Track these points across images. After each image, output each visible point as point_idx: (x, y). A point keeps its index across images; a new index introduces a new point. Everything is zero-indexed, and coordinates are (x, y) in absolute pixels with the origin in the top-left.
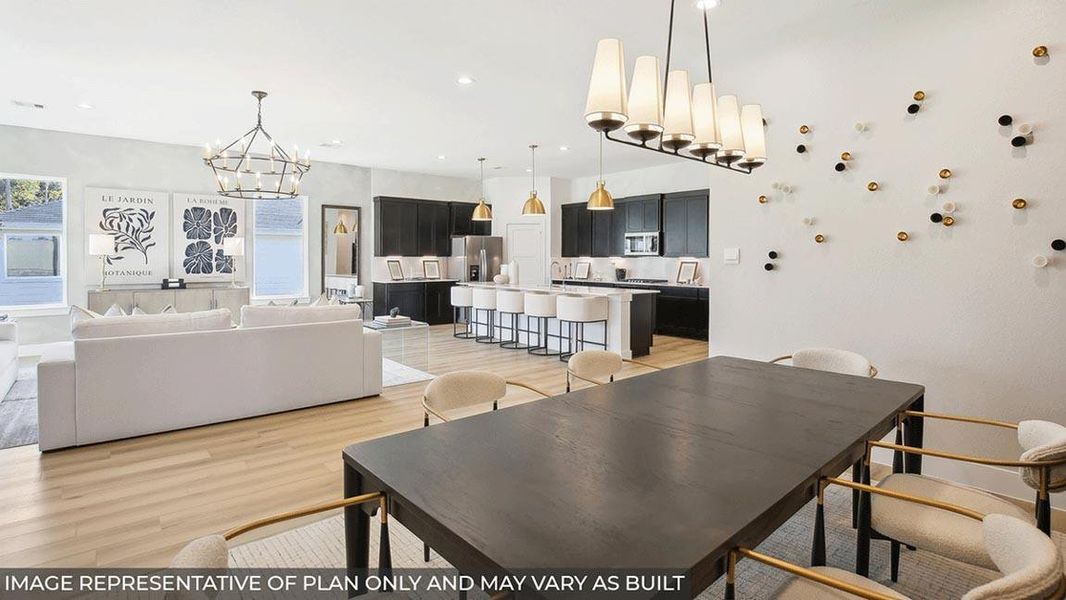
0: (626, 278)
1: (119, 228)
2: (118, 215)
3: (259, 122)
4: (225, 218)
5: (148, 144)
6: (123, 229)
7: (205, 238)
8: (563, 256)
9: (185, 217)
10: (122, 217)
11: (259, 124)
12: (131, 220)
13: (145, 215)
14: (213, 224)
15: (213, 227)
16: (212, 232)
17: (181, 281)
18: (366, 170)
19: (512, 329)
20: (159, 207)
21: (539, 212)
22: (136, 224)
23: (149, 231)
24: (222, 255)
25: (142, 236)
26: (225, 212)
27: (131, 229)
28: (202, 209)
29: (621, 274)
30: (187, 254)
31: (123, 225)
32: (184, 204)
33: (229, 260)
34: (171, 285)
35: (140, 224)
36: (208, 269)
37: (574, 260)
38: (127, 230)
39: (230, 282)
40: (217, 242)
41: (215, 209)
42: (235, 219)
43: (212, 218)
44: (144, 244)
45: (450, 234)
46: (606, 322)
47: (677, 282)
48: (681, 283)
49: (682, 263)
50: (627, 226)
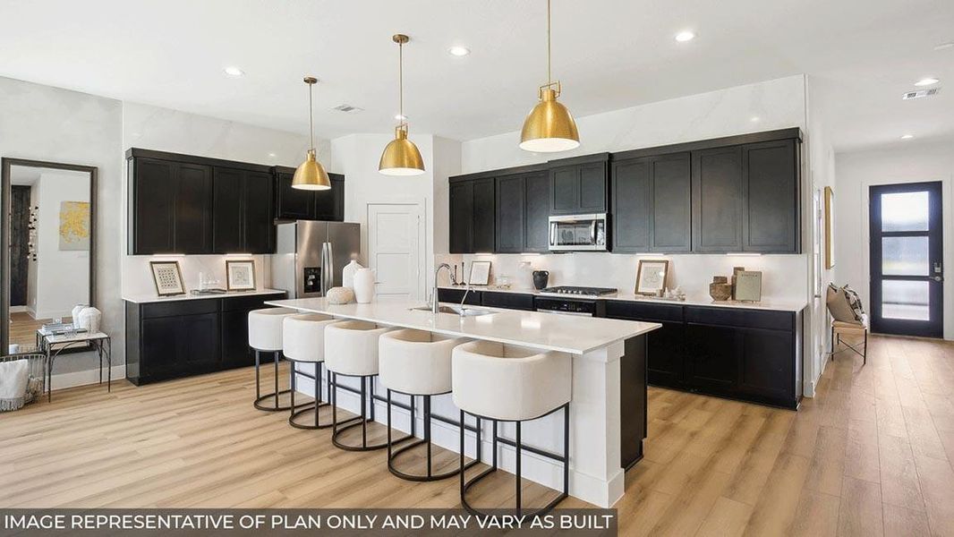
0: (549, 286)
8: (451, 252)
18: (111, 105)
19: (363, 393)
21: (411, 166)
29: (541, 279)
37: (467, 257)
45: (273, 217)
46: (567, 406)
47: (637, 292)
48: (644, 294)
49: (641, 262)
50: (552, 206)
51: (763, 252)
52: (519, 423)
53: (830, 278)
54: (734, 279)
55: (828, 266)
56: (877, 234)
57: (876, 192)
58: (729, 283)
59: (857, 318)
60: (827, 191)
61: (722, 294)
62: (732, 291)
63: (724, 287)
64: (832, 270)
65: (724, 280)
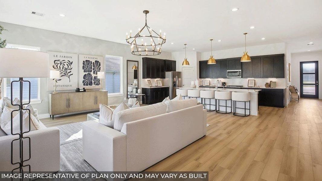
1: (60, 68)
2: (59, 63)
3: (146, 23)
4: (97, 65)
5: (70, 35)
6: (61, 68)
7: (90, 72)
8: (200, 78)
9: (83, 64)
10: (61, 63)
11: (146, 24)
12: (64, 65)
13: (69, 63)
14: (92, 66)
15: (93, 68)
16: (92, 70)
17: (84, 89)
20: (74, 60)
22: (66, 66)
23: (71, 69)
24: (96, 79)
25: (68, 71)
26: (97, 62)
27: (64, 68)
28: (89, 61)
30: (84, 78)
31: (61, 67)
32: (83, 59)
33: (99, 80)
34: (80, 90)
35: (67, 67)
36: (91, 84)
37: (204, 79)
38: (63, 69)
39: (100, 89)
40: (94, 73)
41: (93, 61)
42: (100, 65)
43: (92, 64)
44: (69, 74)
45: (165, 70)
46: (250, 101)
47: (248, 86)
48: (250, 87)
49: (249, 80)
50: (228, 68)
51: (276, 78)
52: (245, 102)
53: (290, 84)
54: (270, 83)
55: (289, 81)
56: (302, 74)
57: (301, 63)
58: (269, 84)
59: (296, 92)
60: (289, 64)
61: (268, 86)
62: (270, 86)
63: (268, 85)
64: (290, 82)
65: (268, 83)
